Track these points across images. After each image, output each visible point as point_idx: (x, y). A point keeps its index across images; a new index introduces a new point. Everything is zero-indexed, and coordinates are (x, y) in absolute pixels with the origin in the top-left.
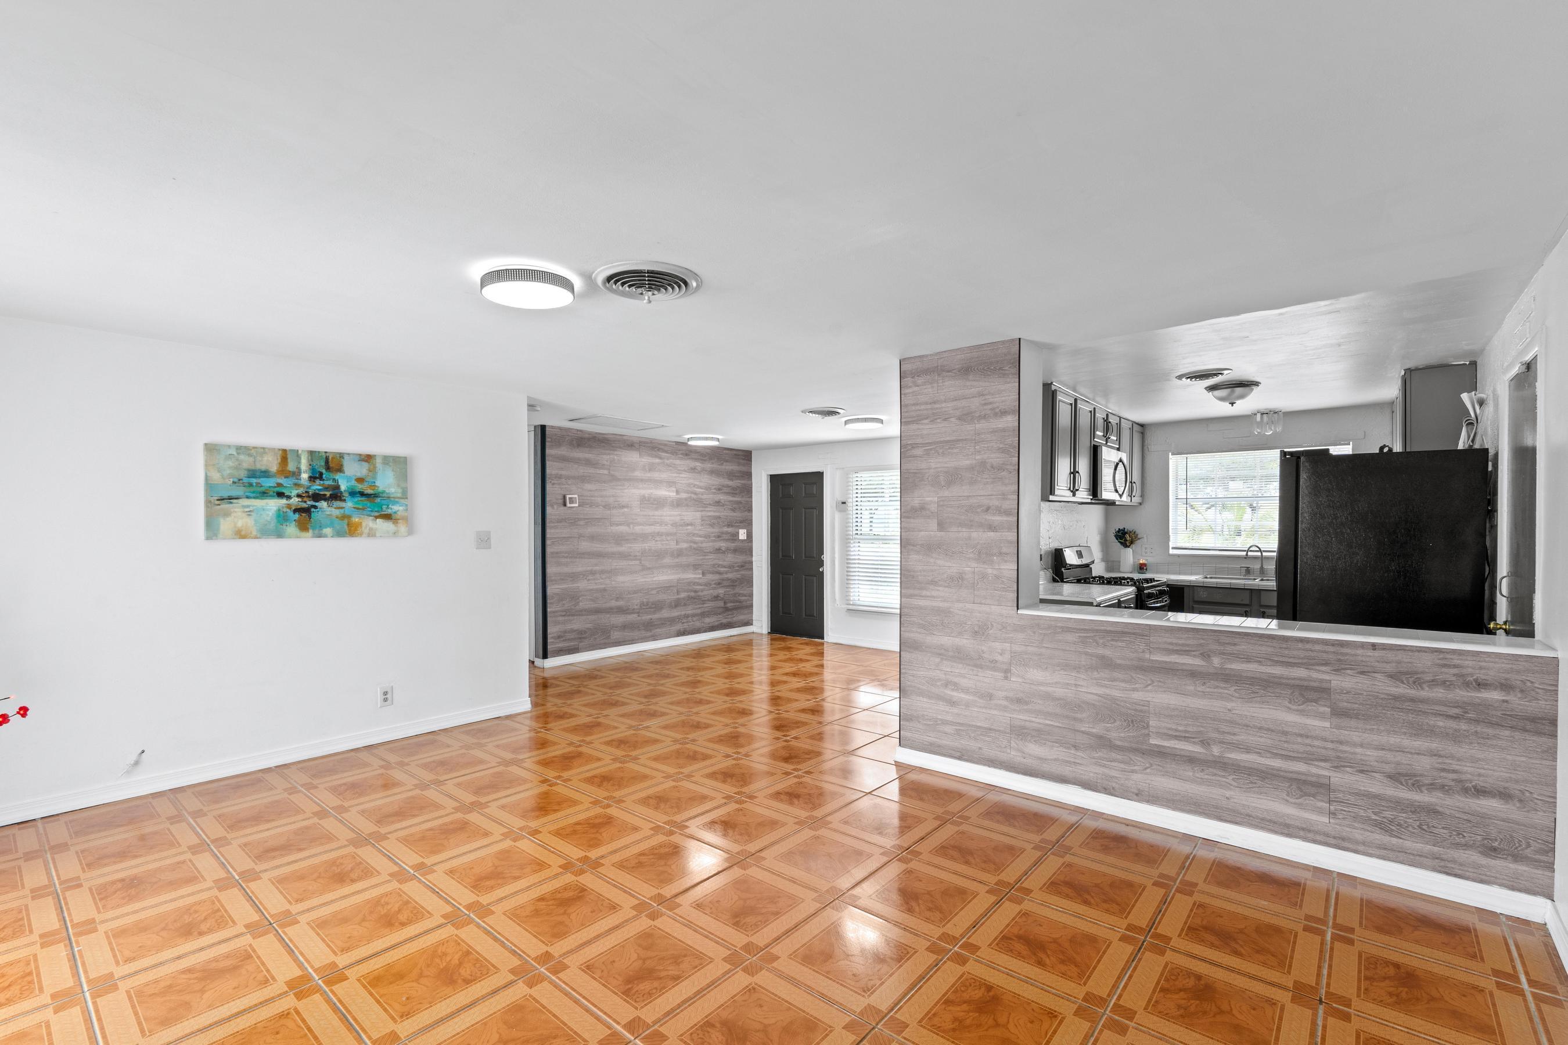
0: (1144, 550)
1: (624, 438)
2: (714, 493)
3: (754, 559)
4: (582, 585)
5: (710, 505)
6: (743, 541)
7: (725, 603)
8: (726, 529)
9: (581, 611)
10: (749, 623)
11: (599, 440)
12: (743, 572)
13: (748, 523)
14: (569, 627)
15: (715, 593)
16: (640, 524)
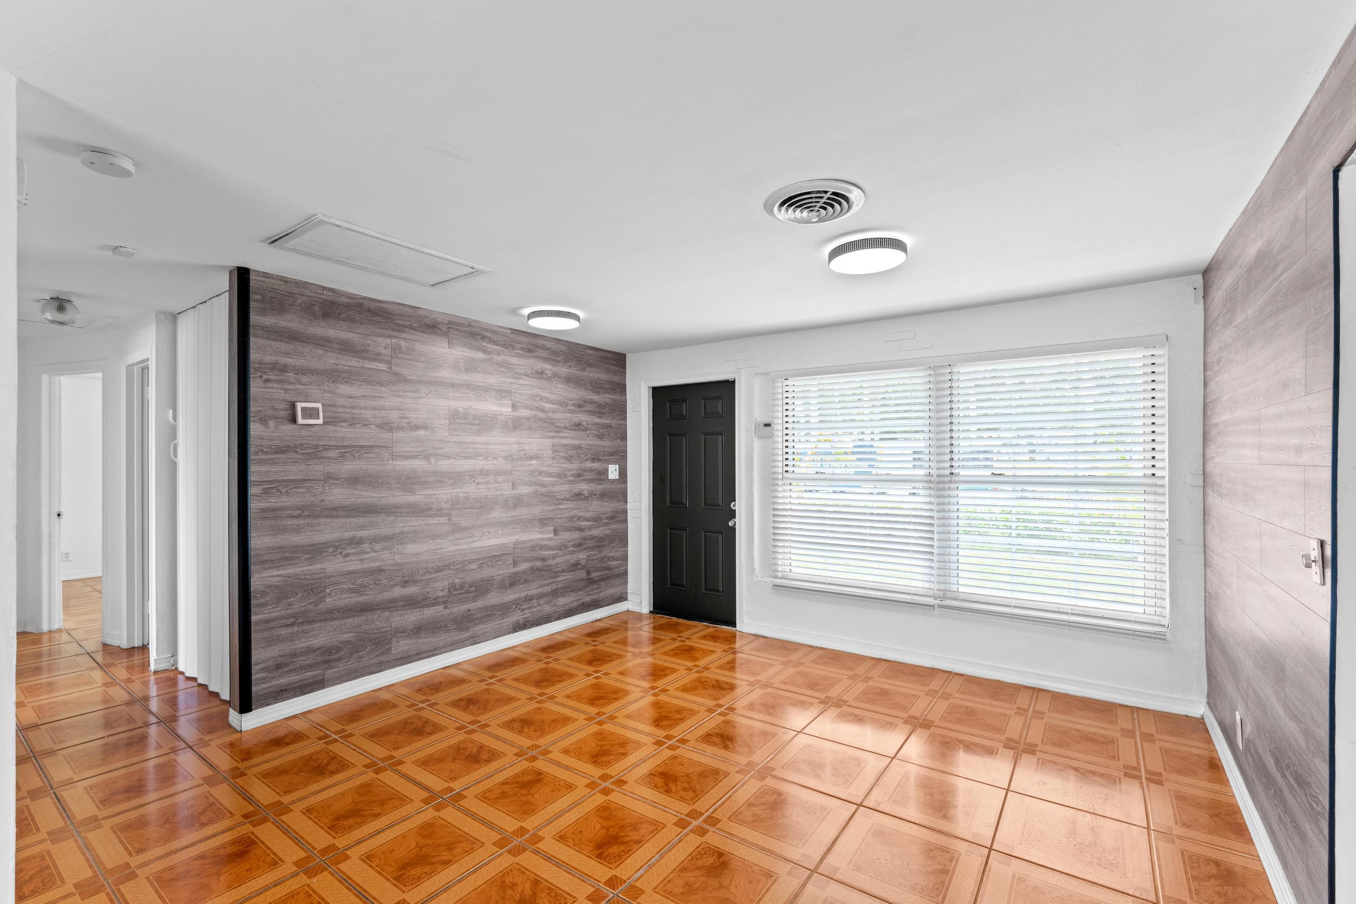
1: (420, 312)
2: (572, 412)
3: (629, 506)
4: (332, 565)
5: (566, 428)
6: (613, 481)
7: (588, 573)
8: (589, 464)
9: (330, 612)
10: (622, 598)
11: (369, 310)
12: (614, 526)
13: (620, 456)
14: (302, 644)
15: (574, 558)
16: (449, 457)
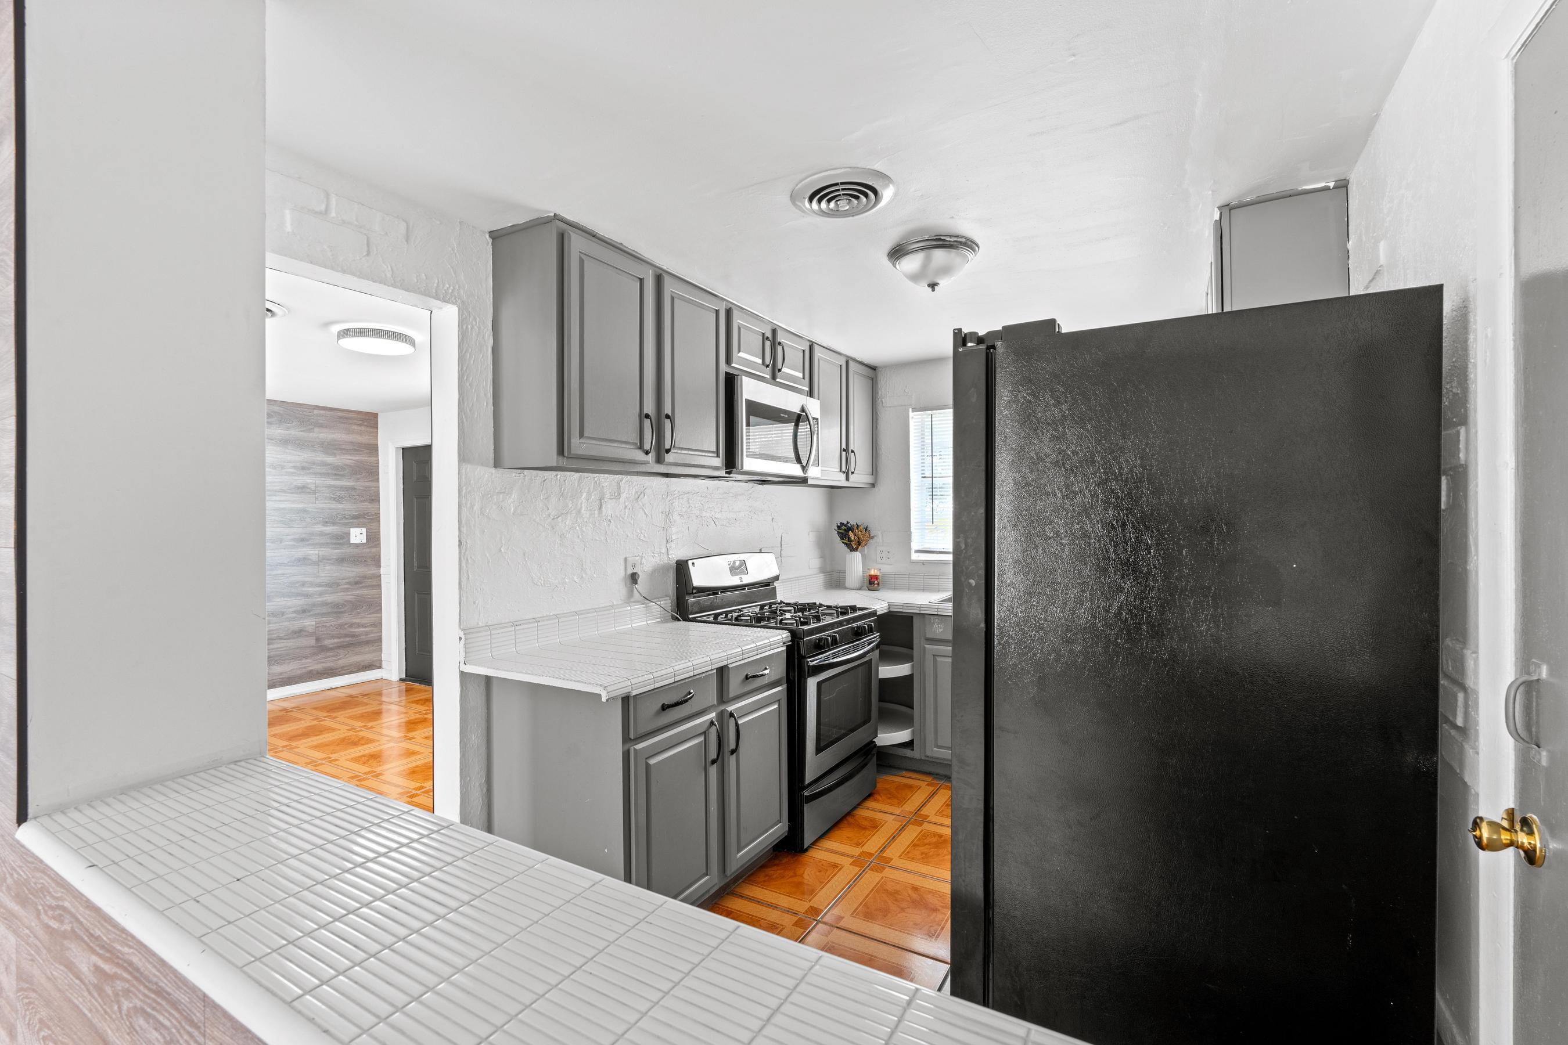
0: (879, 555)
3: (382, 571)
6: (357, 545)
7: (318, 640)
8: (319, 528)
10: (376, 665)
12: (359, 592)
13: (371, 520)
15: (296, 625)
